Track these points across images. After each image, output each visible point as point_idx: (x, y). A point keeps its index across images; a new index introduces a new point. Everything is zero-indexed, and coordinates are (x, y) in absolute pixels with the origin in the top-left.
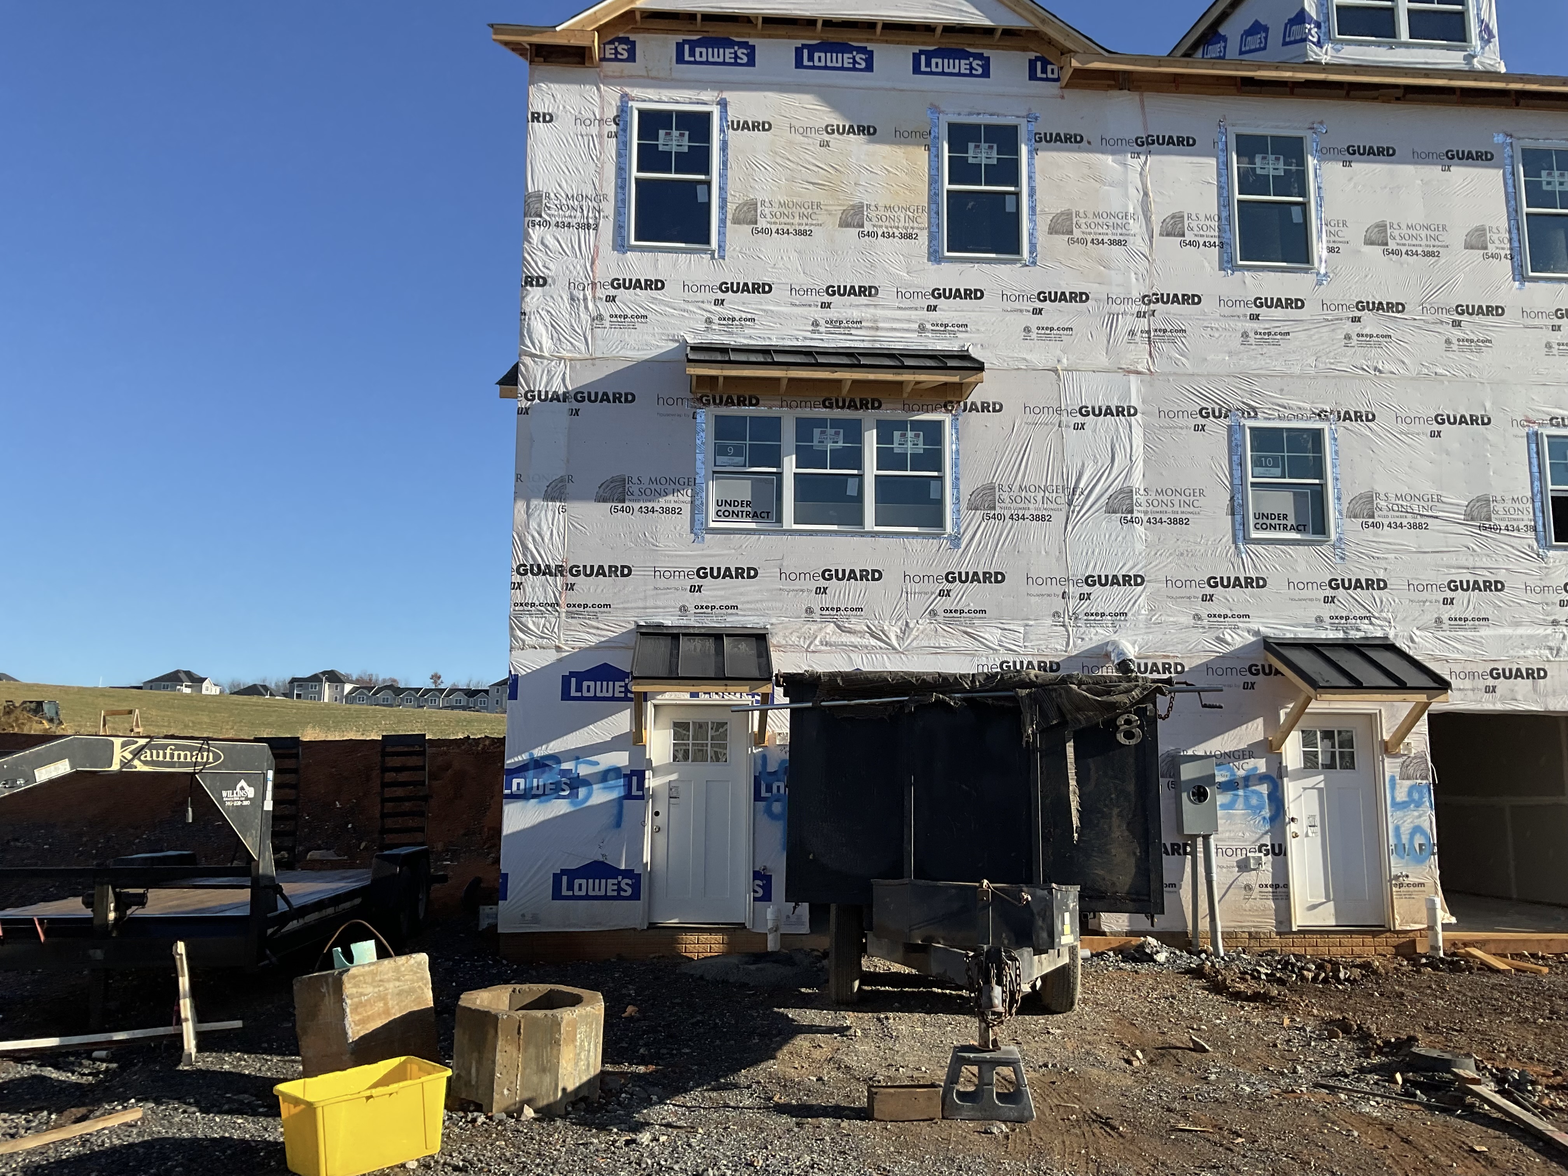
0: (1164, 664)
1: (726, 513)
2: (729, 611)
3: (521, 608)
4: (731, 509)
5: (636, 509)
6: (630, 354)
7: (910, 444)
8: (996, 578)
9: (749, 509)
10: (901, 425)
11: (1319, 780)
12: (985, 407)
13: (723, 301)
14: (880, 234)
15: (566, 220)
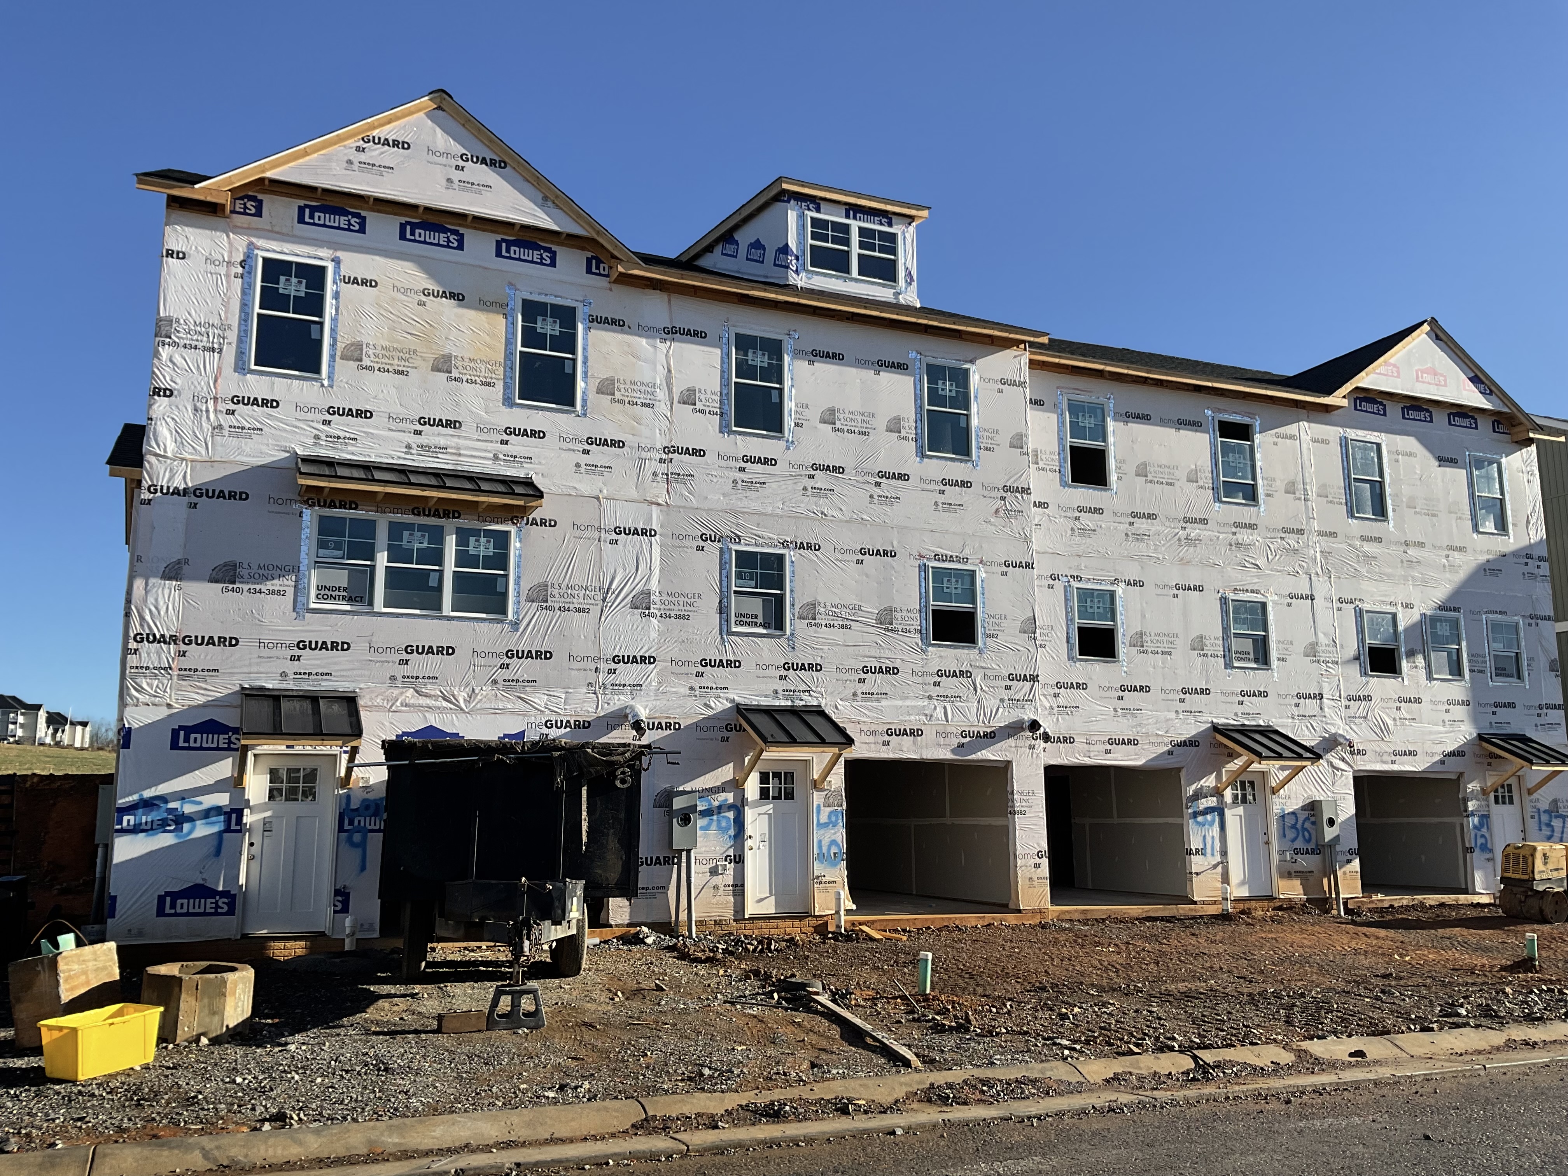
0: (666, 723)
1: (325, 597)
2: (324, 677)
3: (136, 671)
4: (329, 593)
5: (245, 590)
6: (245, 459)
7: (482, 548)
8: (545, 655)
9: (345, 594)
10: (476, 533)
11: (769, 807)
12: (543, 523)
13: (330, 422)
14: (465, 379)
15: (194, 343)
